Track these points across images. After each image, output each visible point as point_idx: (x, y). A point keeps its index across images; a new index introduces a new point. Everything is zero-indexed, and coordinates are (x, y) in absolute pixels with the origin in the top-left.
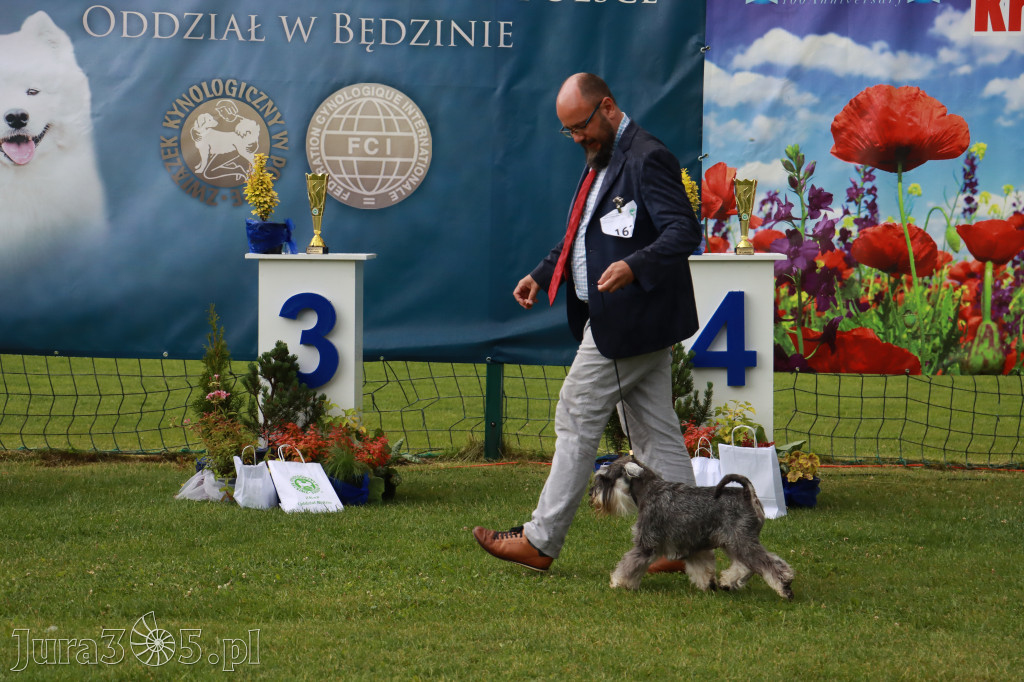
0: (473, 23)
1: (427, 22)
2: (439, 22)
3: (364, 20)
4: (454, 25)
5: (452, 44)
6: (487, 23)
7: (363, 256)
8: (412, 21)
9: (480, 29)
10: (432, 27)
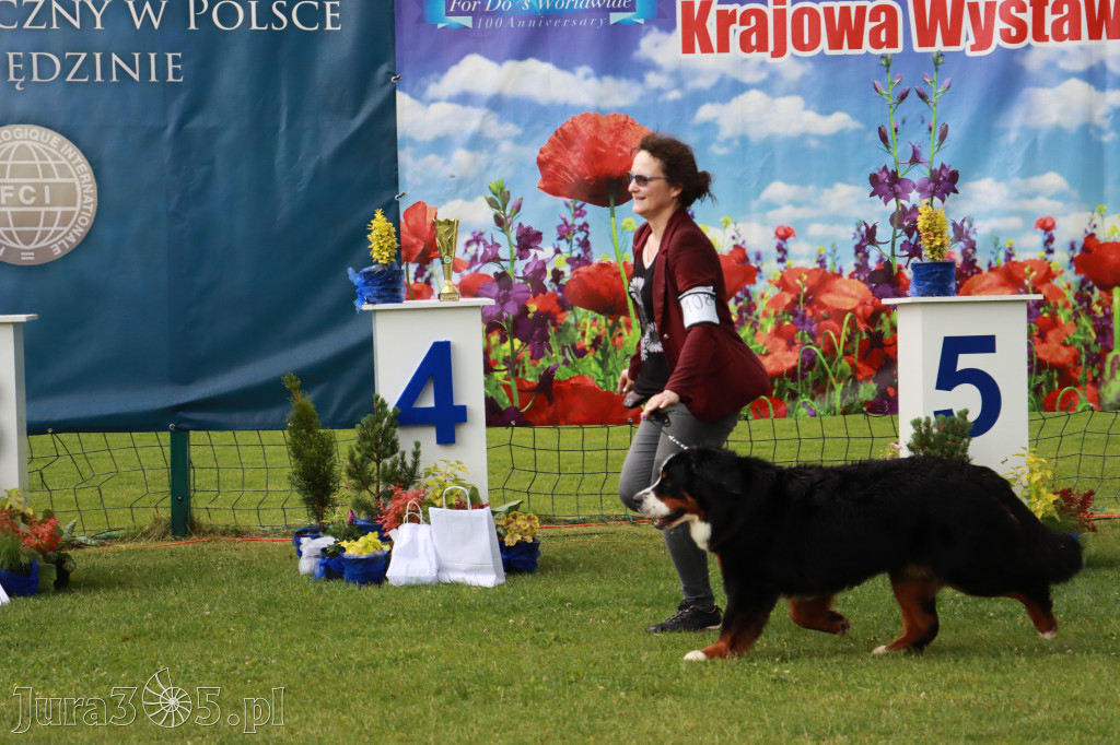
0: (137, 55)
1: (84, 55)
2: (98, 55)
3: (11, 55)
4: (115, 57)
5: (114, 79)
6: (152, 56)
7: (22, 318)
8: (67, 54)
9: (145, 61)
10: (90, 61)
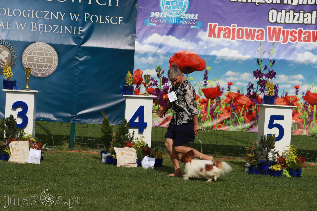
0: (71, 27)
1: (58, 26)
2: (61, 26)
3: (40, 25)
4: (66, 27)
5: (65, 33)
6: (75, 27)
7: (37, 91)
8: (54, 26)
9: (73, 29)
